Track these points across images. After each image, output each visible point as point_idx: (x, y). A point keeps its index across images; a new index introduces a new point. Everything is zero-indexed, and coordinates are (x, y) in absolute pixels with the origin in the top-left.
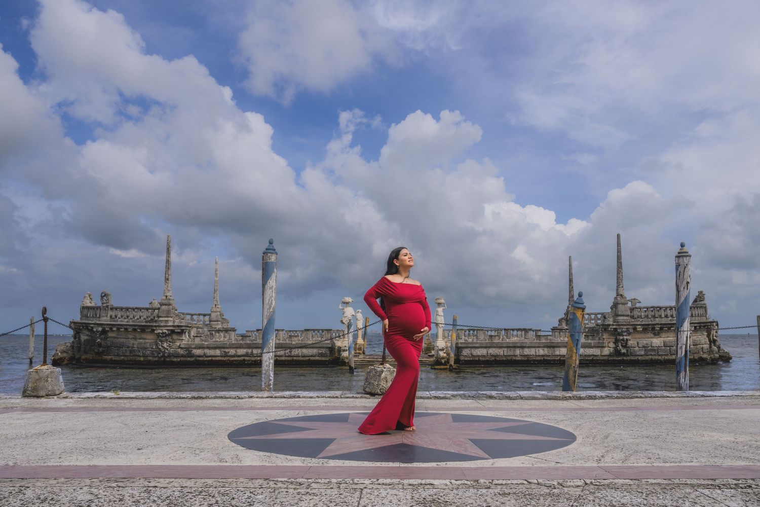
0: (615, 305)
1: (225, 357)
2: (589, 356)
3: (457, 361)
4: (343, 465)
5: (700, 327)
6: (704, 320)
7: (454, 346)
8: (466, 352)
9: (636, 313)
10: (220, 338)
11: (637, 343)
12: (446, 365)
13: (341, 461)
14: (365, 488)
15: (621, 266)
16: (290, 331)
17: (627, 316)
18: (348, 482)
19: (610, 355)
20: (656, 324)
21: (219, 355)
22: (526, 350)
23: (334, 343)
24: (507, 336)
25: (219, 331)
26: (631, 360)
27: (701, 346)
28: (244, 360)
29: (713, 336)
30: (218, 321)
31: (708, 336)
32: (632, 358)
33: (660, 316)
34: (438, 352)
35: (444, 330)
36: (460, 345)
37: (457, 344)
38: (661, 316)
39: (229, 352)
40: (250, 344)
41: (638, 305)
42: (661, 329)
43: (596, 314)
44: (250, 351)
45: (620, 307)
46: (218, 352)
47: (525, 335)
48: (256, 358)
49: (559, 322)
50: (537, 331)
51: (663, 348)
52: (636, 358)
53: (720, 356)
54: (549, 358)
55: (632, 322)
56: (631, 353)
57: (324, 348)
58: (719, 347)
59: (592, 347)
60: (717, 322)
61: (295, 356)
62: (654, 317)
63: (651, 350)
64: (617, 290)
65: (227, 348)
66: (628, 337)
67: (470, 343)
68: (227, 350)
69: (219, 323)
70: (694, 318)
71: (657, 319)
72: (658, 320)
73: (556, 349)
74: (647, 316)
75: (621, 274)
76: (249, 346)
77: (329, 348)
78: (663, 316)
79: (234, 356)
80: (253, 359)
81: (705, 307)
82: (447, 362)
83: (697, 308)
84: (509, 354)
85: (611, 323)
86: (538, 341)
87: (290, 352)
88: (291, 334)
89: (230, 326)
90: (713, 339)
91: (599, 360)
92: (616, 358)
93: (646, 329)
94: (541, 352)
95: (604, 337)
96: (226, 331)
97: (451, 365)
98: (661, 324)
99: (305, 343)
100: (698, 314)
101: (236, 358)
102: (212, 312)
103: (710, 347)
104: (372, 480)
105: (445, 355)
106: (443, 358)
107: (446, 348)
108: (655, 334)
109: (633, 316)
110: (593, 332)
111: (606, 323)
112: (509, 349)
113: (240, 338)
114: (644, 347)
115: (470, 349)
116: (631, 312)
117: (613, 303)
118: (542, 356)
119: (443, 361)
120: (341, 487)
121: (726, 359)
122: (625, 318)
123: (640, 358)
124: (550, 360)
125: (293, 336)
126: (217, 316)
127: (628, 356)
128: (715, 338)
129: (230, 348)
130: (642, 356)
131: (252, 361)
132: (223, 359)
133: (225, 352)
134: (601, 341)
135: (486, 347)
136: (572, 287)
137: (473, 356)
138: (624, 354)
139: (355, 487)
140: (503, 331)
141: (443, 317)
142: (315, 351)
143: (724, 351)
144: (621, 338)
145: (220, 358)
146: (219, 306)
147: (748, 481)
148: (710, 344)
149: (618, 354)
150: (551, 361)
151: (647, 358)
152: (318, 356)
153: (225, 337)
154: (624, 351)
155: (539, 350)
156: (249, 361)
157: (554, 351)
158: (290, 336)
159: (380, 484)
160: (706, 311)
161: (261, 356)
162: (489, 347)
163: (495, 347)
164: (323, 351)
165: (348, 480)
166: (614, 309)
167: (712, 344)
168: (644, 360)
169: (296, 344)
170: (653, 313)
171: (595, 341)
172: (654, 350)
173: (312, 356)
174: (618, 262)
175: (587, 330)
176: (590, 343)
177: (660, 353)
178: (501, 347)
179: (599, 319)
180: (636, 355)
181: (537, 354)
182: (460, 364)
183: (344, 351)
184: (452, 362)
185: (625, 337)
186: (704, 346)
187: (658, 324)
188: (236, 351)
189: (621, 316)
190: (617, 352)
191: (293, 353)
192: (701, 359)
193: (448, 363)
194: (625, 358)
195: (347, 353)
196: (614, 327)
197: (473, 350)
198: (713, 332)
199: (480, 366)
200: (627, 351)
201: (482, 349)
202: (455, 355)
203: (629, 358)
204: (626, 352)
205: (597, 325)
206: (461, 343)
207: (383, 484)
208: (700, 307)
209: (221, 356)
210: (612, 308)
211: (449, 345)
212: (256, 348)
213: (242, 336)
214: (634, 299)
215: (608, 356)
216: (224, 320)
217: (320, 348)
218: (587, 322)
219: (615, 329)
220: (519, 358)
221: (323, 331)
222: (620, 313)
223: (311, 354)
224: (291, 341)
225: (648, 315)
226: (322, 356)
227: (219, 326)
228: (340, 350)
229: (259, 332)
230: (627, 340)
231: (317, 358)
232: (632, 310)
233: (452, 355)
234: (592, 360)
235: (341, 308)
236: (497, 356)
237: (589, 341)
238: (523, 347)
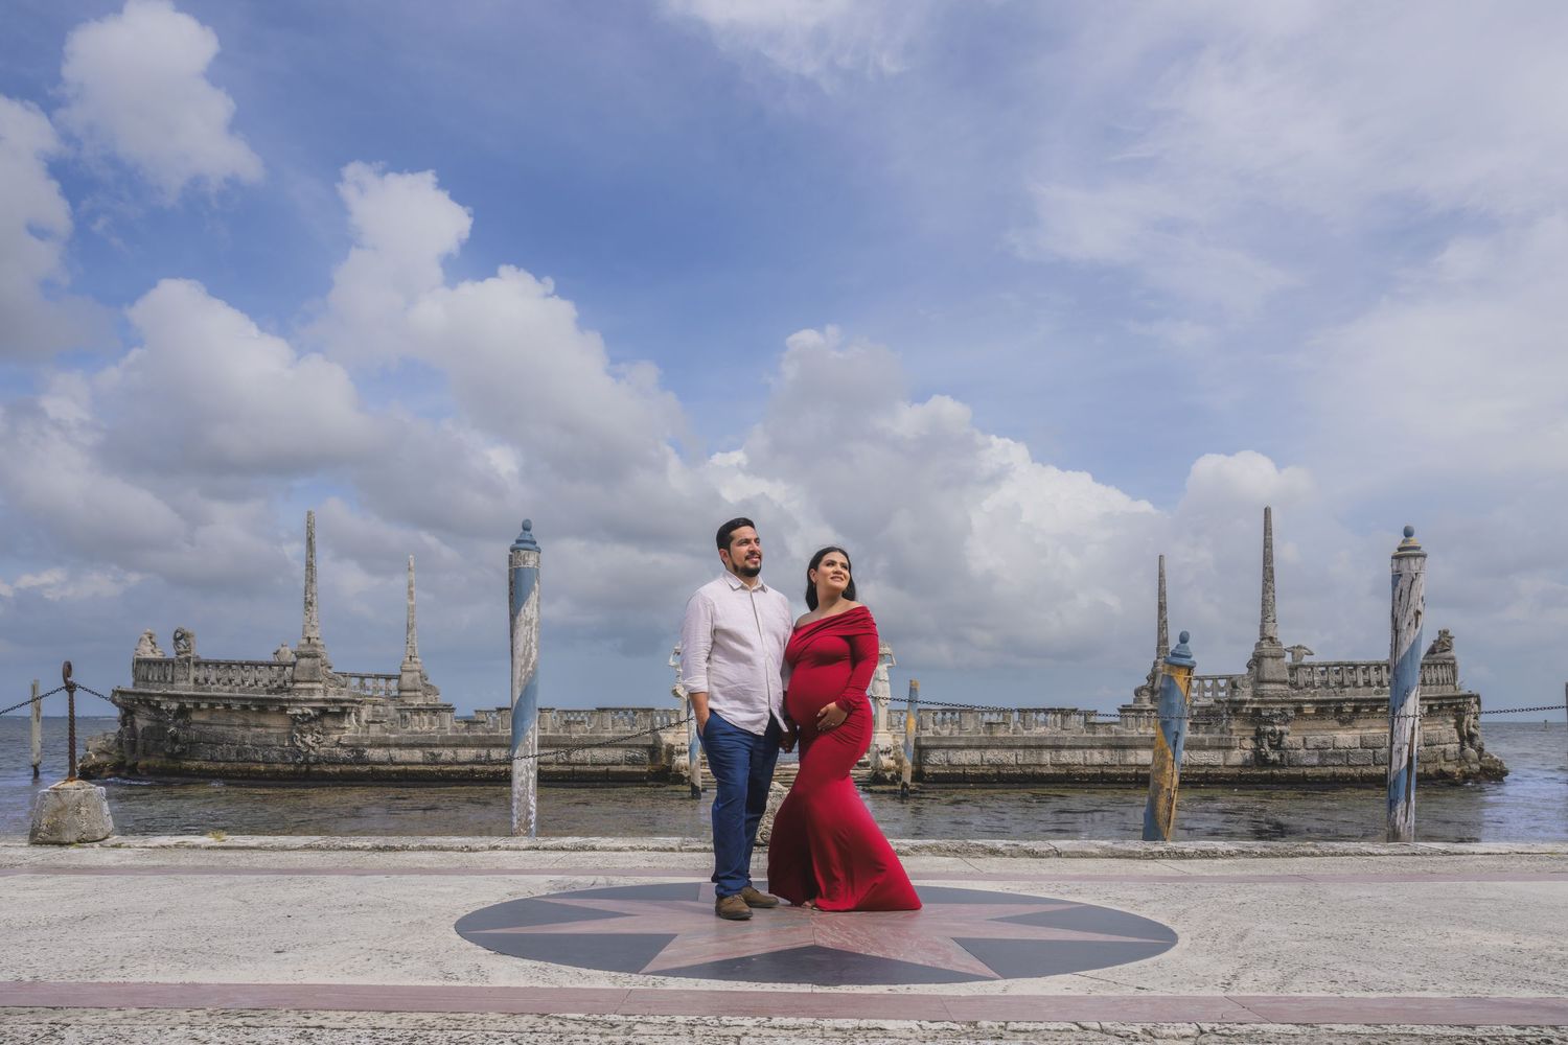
0: (1257, 660)
1: (432, 764)
2: (1200, 766)
3: (918, 776)
4: (696, 988)
5: (1441, 706)
6: (1449, 691)
7: (912, 744)
8: (936, 757)
9: (1302, 677)
10: (422, 726)
11: (1303, 740)
12: (895, 784)
13: (691, 980)
14: (746, 1034)
15: (1273, 577)
16: (566, 712)
17: (1283, 682)
18: (708, 1022)
19: (1243, 766)
20: (1344, 701)
21: (421, 760)
22: (1065, 753)
23: (659, 737)
24: (1024, 725)
25: (418, 711)
26: (1289, 776)
27: (1442, 747)
28: (472, 771)
29: (1468, 727)
30: (416, 691)
31: (1458, 726)
32: (1292, 771)
33: (1355, 684)
34: (877, 756)
35: (889, 712)
36: (923, 743)
37: (917, 739)
38: (1356, 682)
39: (440, 755)
40: (484, 738)
41: (1306, 660)
42: (1356, 710)
43: (1215, 679)
44: (484, 752)
45: (1268, 663)
46: (418, 755)
47: (1063, 722)
48: (497, 768)
49: (1136, 694)
50: (1087, 714)
51: (1360, 750)
52: (1301, 771)
53: (1481, 768)
54: (1113, 771)
55: (1293, 695)
56: (1289, 761)
57: (637, 746)
58: (1480, 750)
59: (1205, 749)
60: (1478, 697)
61: (577, 764)
62: (1341, 684)
63: (1333, 755)
64: (1262, 627)
65: (436, 746)
66: (1284, 728)
67: (944, 738)
68: (436, 751)
69: (419, 694)
70: (1427, 688)
71: (1347, 689)
72: (1349, 693)
73: (1128, 752)
74: (1326, 684)
75: (1271, 594)
76: (481, 743)
77: (648, 747)
78: (1361, 683)
79: (450, 764)
80: (491, 769)
81: (1454, 665)
82: (897, 777)
83: (1436, 667)
84: (1028, 761)
85: (1249, 698)
86: (1091, 735)
87: (568, 754)
88: (569, 718)
89: (441, 700)
90: (1468, 732)
91: (1220, 775)
92: (1256, 772)
93: (1324, 710)
94: (1097, 757)
95: (1232, 727)
96: (435, 710)
97: (905, 785)
98: (1356, 700)
99: (598, 737)
100: (1437, 679)
101: (456, 768)
102: (402, 671)
103: (1462, 749)
104: (758, 1019)
105: (892, 763)
106: (888, 769)
107: (895, 748)
108: (1343, 722)
109: (1296, 683)
110: (1207, 717)
111: (1238, 698)
112: (1028, 752)
113: (464, 726)
114: (1317, 748)
115: (944, 751)
116: (1291, 675)
117: (1254, 655)
118: (1100, 766)
119: (888, 775)
120: (696, 1033)
121: (1495, 774)
122: (1279, 687)
123: (1308, 771)
124: (1114, 774)
125: (573, 722)
126: (414, 680)
127: (1283, 766)
128: (1472, 729)
129: (443, 746)
130: (1312, 766)
131: (489, 773)
132: (429, 768)
133: (432, 754)
134: (1225, 736)
135: (979, 747)
136: (1165, 622)
137: (950, 764)
138: (1274, 764)
139: (724, 1032)
140: (1016, 714)
141: (888, 685)
142: (619, 754)
143: (1491, 757)
144: (1269, 728)
145: (422, 768)
146: (418, 660)
147: (1545, 1031)
148: (1462, 744)
149: (1260, 763)
150: (1119, 776)
151: (1324, 771)
152: (626, 764)
153: (431, 723)
154: (1274, 756)
155: (1091, 754)
156: (482, 772)
157: (1125, 756)
158: (567, 722)
159: (774, 1028)
160: (1454, 672)
161: (511, 764)
162: (987, 747)
163: (997, 747)
164: (637, 753)
165: (710, 1019)
166: (1255, 667)
167: (1466, 743)
168: (1317, 777)
169: (581, 738)
170: (1339, 678)
171: (1213, 736)
172: (1340, 755)
173: (612, 764)
174: (1265, 568)
175: (1195, 713)
176: (1203, 740)
177: (1352, 762)
178: (1010, 748)
179: (1222, 690)
180: (1301, 766)
181: (1088, 762)
182: (923, 782)
183: (680, 753)
184: (907, 777)
185: (1278, 728)
186: (1449, 747)
187: (1350, 700)
188: (455, 753)
189: (1269, 682)
190: (1260, 759)
191: (573, 757)
192: (1442, 775)
193: (900, 779)
194: (1276, 772)
195: (687, 757)
196: (1255, 706)
197: (951, 753)
198: (1469, 719)
199: (967, 786)
200: (1282, 756)
201: (971, 751)
202: (914, 764)
203: (1284, 771)
204: (1278, 759)
205: (1218, 702)
206: (927, 738)
207: (781, 1027)
208: (1441, 665)
209: (424, 764)
210: (1249, 667)
211: (901, 742)
212: (497, 746)
213: (466, 722)
214: (1299, 647)
215: (1241, 766)
216: (430, 689)
217: (630, 746)
218: (1196, 695)
219: (1257, 711)
220: (1050, 771)
221: (635, 711)
222: (1267, 677)
223: (610, 760)
224: (569, 732)
225: (1327, 682)
226: (634, 764)
227: (419, 701)
228: (671, 751)
229: (503, 712)
230: (1282, 733)
231: (624, 768)
232: (1293, 669)
233: (908, 763)
234: (1207, 775)
236: (1004, 765)
237: (1200, 735)
238: (1058, 748)
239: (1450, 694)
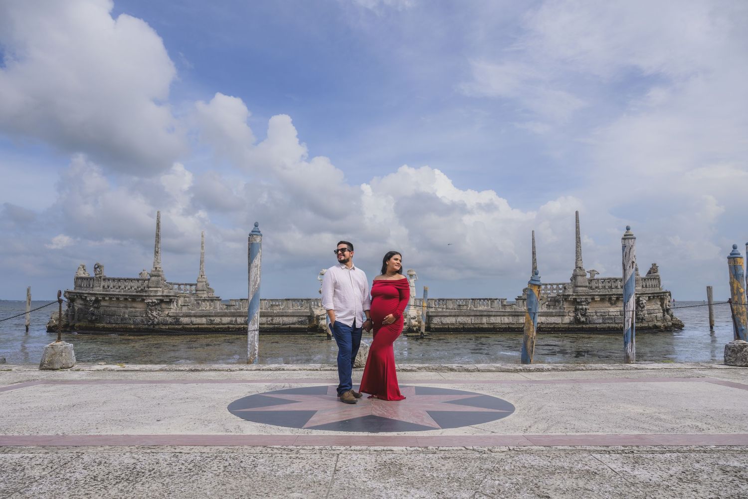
0: (575, 277)
1: (210, 325)
2: (551, 324)
3: (428, 329)
4: (324, 435)
5: (654, 297)
6: (657, 290)
7: (425, 315)
8: (436, 320)
9: (594, 284)
10: (206, 307)
11: (596, 312)
12: (418, 332)
14: (341, 453)
15: (580, 241)
16: (272, 300)
17: (586, 287)
18: (327, 449)
19: (570, 324)
20: (612, 295)
21: (205, 323)
22: (492, 318)
23: (313, 312)
24: (474, 306)
25: (204, 300)
26: (589, 328)
27: (655, 315)
28: (229, 327)
29: (666, 306)
30: (203, 291)
31: (662, 305)
32: (591, 326)
33: (616, 287)
34: (410, 320)
35: (415, 300)
36: (430, 314)
37: (428, 312)
38: (617, 286)
39: (214, 320)
40: (234, 313)
41: (596, 277)
42: (618, 299)
43: (557, 285)
44: (234, 319)
45: (579, 279)
46: (204, 320)
47: (491, 304)
48: (240, 326)
49: (524, 292)
50: (502, 300)
51: (620, 316)
52: (595, 326)
53: (672, 324)
54: (513, 326)
55: (590, 292)
56: (590, 321)
57: (303, 316)
58: (672, 316)
59: (553, 316)
60: (670, 292)
61: (276, 324)
62: (611, 288)
63: (608, 319)
64: (576, 263)
65: (212, 316)
66: (587, 307)
67: (440, 312)
68: (212, 318)
69: (205, 292)
70: (648, 289)
71: (613, 290)
72: (614, 291)
73: (520, 318)
74: (604, 287)
75: (579, 248)
76: (233, 315)
77: (308, 316)
78: (619, 287)
79: (219, 324)
80: (237, 326)
81: (659, 279)
82: (419, 329)
83: (651, 280)
84: (476, 322)
85: (571, 294)
86: (503, 310)
87: (272, 320)
88: (273, 302)
89: (215, 295)
90: (666, 307)
91: (560, 328)
92: (575, 326)
93: (603, 298)
94: (506, 320)
95: (565, 306)
96: (212, 300)
97: (422, 333)
98: (617, 295)
99: (286, 312)
100: (652, 285)
101: (221, 326)
102: (198, 282)
103: (664, 316)
104: (346, 447)
105: (417, 323)
106: (415, 326)
107: (418, 316)
108: (612, 304)
109: (591, 287)
110: (554, 301)
111: (566, 294)
112: (476, 318)
113: (225, 307)
114: (601, 315)
115: (440, 317)
116: (589, 283)
117: (573, 275)
118: (508, 324)
119: (415, 329)
120: (323, 453)
121: (678, 327)
122: (584, 289)
123: (598, 326)
124: (514, 327)
125: (275, 305)
126: (203, 286)
127: (587, 324)
128: (668, 307)
129: (216, 316)
130: (600, 324)
131: (236, 329)
132: (209, 326)
133: (211, 320)
134: (562, 310)
135: (455, 316)
136: (536, 260)
137: (442, 324)
138: (583, 323)
139: (333, 452)
140: (471, 300)
142: (295, 319)
143: (677, 319)
144: (581, 307)
145: (206, 326)
146: (205, 277)
148: (664, 313)
149: (577, 322)
150: (516, 328)
151: (605, 326)
152: (298, 324)
153: (210, 305)
154: (583, 319)
155: (504, 319)
156: (233, 328)
157: (518, 320)
158: (271, 305)
159: (352, 450)
160: (659, 282)
161: (247, 324)
162: (458, 316)
163: (463, 316)
164: (303, 319)
165: (328, 447)
166: (573, 280)
167: (666, 313)
168: (602, 328)
169: (278, 313)
170: (610, 285)
171: (557, 310)
172: (612, 319)
173: (293, 324)
174: (577, 237)
175: (549, 300)
176: (552, 313)
177: (617, 321)
178: (468, 316)
179: (561, 289)
180: (594, 323)
181: (503, 322)
182: (430, 332)
183: (322, 319)
184: (423, 329)
185: (584, 307)
186: (658, 314)
187: (614, 294)
188: (221, 319)
189: (580, 287)
190: (577, 321)
191: (274, 321)
192: (656, 327)
193: (420, 330)
194: (584, 326)
195: (325, 321)
196: (574, 297)
197: (442, 318)
198: (666, 302)
199: (450, 333)
200: (586, 319)
201: (451, 318)
202: (426, 323)
203: (588, 326)
204: (585, 320)
205: (558, 295)
206: (432, 312)
208: (653, 279)
209: (207, 324)
210: (571, 280)
211: (421, 313)
212: (240, 316)
213: (226, 305)
214: (593, 271)
215: (569, 324)
216: (210, 290)
217: (300, 316)
218: (550, 292)
219: (575, 299)
220: (486, 326)
221: (302, 300)
222: (579, 284)
223: (291, 322)
224: (273, 310)
225: (605, 287)
226: (301, 324)
227: (205, 295)
228: (318, 318)
229: (243, 301)
230: (586, 309)
231: (297, 326)
232: (590, 281)
233: (423, 323)
234: (554, 328)
235: (320, 279)
236: (466, 324)
237: (551, 310)
238: (489, 316)
239: (658, 291)
